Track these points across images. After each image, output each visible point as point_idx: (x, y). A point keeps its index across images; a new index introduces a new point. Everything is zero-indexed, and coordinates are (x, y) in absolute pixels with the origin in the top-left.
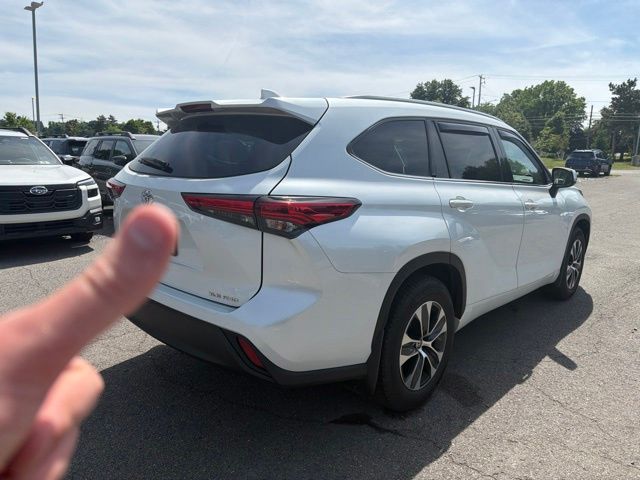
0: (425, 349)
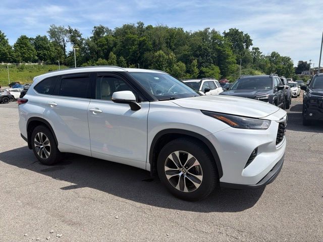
0: (42, 145)
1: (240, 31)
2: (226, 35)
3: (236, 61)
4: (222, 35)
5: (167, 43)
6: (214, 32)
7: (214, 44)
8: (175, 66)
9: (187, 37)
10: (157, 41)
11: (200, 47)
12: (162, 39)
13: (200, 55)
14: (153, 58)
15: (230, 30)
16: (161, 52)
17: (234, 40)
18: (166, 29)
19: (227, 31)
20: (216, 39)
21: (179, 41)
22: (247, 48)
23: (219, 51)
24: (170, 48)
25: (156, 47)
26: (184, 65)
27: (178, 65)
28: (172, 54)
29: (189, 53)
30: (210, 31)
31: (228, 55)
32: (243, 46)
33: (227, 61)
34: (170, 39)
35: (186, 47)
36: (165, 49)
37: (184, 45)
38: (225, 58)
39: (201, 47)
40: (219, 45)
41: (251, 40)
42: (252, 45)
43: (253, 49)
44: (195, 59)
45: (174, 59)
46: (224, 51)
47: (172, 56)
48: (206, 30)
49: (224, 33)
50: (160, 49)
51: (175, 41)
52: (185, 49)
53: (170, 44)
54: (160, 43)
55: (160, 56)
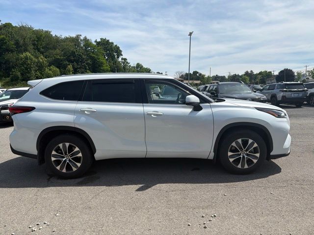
1: (110, 41)
2: (98, 43)
3: (109, 69)
4: (95, 44)
5: (34, 45)
6: (86, 40)
7: (87, 51)
8: (47, 70)
9: (57, 40)
10: (21, 42)
11: (73, 53)
12: (27, 40)
13: (74, 60)
14: (17, 59)
15: (101, 39)
16: (28, 54)
17: (106, 49)
18: (30, 29)
19: (99, 40)
20: (89, 47)
21: (48, 44)
22: (118, 57)
23: (92, 58)
24: (38, 51)
25: (20, 47)
26: (58, 70)
27: (50, 70)
28: (42, 57)
29: (62, 58)
30: (82, 38)
31: (102, 63)
32: (114, 56)
33: (102, 68)
34: (37, 41)
35: (58, 51)
36: (32, 51)
37: (55, 49)
38: (99, 66)
39: (75, 53)
40: (93, 52)
41: (121, 51)
42: (122, 55)
43: (122, 59)
44: (69, 65)
45: (45, 62)
46: (99, 59)
47: (42, 59)
48: (78, 36)
49: (96, 41)
50: (26, 50)
51: (44, 44)
52: (57, 53)
53: (37, 46)
54: (25, 44)
55: (26, 58)
